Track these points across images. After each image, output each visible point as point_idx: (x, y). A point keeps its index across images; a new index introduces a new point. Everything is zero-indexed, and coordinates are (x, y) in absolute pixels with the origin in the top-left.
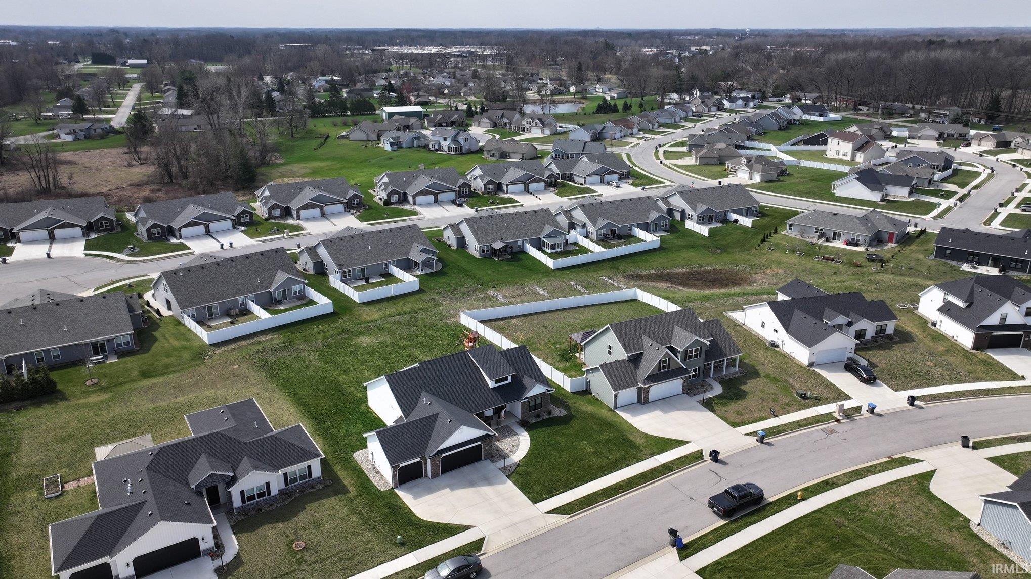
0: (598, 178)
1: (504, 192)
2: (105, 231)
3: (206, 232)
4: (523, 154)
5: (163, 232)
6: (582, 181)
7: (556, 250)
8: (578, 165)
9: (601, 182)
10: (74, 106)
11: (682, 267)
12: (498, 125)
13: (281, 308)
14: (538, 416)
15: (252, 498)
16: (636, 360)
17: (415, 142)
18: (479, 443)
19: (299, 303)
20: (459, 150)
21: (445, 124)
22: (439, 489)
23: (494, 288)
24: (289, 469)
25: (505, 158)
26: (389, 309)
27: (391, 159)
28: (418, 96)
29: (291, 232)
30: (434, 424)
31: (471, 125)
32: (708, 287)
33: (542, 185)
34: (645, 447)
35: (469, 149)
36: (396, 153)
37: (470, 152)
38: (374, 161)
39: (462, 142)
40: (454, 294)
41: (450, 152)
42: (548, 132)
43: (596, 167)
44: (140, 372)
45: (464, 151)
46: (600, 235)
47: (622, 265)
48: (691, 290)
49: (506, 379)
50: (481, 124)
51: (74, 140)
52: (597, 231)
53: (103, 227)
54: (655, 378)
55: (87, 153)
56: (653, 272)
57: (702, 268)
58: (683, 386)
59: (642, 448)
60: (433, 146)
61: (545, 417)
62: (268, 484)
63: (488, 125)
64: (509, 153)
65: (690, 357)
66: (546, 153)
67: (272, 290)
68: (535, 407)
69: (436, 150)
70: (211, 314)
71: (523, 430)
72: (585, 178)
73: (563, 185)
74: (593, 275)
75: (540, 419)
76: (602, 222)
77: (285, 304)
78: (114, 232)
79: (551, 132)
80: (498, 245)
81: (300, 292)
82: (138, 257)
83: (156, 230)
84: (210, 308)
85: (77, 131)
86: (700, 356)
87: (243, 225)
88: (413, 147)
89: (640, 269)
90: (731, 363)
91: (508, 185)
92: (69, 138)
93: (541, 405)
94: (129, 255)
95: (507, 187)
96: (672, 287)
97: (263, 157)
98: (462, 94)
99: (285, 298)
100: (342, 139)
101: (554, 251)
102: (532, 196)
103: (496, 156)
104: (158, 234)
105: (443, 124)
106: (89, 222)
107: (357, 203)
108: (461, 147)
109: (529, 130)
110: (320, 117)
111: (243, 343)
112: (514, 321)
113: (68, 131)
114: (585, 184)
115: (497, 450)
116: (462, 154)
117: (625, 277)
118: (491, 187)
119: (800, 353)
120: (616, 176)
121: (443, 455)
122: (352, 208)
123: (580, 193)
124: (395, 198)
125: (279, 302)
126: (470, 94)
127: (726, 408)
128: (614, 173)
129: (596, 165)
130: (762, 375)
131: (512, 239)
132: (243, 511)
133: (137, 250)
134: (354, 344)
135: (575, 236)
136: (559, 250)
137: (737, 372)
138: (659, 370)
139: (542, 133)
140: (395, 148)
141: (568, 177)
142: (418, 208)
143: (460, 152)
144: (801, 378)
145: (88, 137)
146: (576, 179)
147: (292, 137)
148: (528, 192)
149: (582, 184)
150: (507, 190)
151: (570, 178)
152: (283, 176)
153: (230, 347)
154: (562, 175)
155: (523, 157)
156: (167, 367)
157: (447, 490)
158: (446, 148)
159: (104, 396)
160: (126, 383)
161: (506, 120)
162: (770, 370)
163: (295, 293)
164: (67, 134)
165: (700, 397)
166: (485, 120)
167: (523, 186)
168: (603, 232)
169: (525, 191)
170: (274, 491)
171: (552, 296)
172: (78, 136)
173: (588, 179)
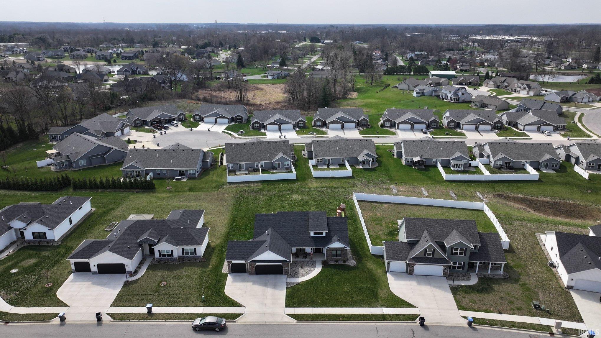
0: (535, 127)
1: (460, 128)
2: (239, 122)
3: (279, 129)
4: (496, 106)
5: (260, 126)
6: (522, 128)
7: (458, 169)
8: (523, 117)
9: (537, 130)
10: (280, 62)
11: (547, 197)
12: (500, 87)
13: (275, 172)
14: (336, 261)
15: (164, 255)
16: (412, 245)
17: (433, 93)
18: (281, 264)
19: (285, 171)
20: (457, 100)
21: (465, 84)
22: (248, 281)
23: (396, 184)
24: (185, 247)
25: (484, 108)
26: (327, 183)
27: (413, 101)
28: (462, 65)
29: (317, 134)
30: (261, 246)
31: (482, 85)
32: (555, 214)
33: (489, 127)
34: (382, 300)
35: (463, 100)
36: (419, 98)
37: (464, 102)
38: (402, 102)
39: (460, 95)
40: (368, 183)
41: (451, 101)
42: (531, 94)
43: (536, 119)
44: (189, 188)
45: (460, 100)
46: (497, 164)
47: (499, 187)
48: (538, 214)
49: (322, 233)
50: (489, 85)
51: (272, 79)
52: (495, 161)
53: (238, 120)
54: (419, 259)
55: (273, 85)
56: (520, 196)
57: (564, 201)
58: (444, 271)
59: (379, 300)
60: (442, 96)
61: (341, 263)
62: (172, 251)
63: (493, 86)
64: (487, 105)
65: (456, 253)
66: (514, 107)
67: (272, 162)
68: (336, 255)
69: (443, 99)
70: (240, 168)
71: (321, 266)
72: (524, 126)
73: (507, 129)
74: (471, 189)
75: (337, 263)
76: (501, 156)
77: (278, 170)
78: (242, 123)
79: (534, 93)
80: (416, 159)
81: (288, 165)
82: (242, 136)
83: (257, 125)
84: (240, 165)
85: (275, 74)
86: (465, 255)
87: (299, 127)
88: (431, 96)
89: (512, 192)
90: (496, 267)
91: (463, 125)
92: (270, 78)
93: (340, 255)
94: (239, 135)
95: (463, 126)
96: (524, 209)
97: (344, 94)
98: (496, 66)
99: (279, 167)
100: (395, 88)
101: (456, 169)
102: (478, 133)
103: (477, 106)
104: (258, 126)
105: (463, 84)
106: (233, 117)
107: (365, 124)
108: (459, 98)
109: (519, 92)
110: (395, 75)
111: (243, 185)
112: (386, 205)
113: (271, 74)
114: (524, 130)
115: (296, 272)
116: (459, 102)
117: (495, 195)
118: (453, 124)
119: (565, 277)
120: (551, 128)
121: (257, 264)
122: (361, 126)
123: (515, 135)
124: (388, 124)
125: (276, 169)
126: (500, 66)
127: (466, 296)
128: (549, 125)
129: (537, 118)
130: (521, 282)
131: (429, 157)
132: (159, 261)
133: (244, 132)
134: (288, 198)
135: (478, 162)
136: (460, 169)
137: (501, 275)
138: (425, 255)
139: (528, 94)
140: (420, 95)
141: (514, 124)
142: (398, 131)
143: (457, 101)
144: (552, 295)
145: (278, 78)
146: (519, 126)
147: (372, 85)
148: (477, 130)
149: (521, 130)
150: (463, 127)
151: (516, 125)
152: (348, 105)
153: (235, 185)
154: (509, 122)
155: (496, 108)
156: (201, 188)
157: (251, 283)
158: (449, 98)
159: (168, 195)
160: (181, 191)
161: (506, 84)
162: (530, 282)
163: (285, 165)
164: (270, 76)
165: (451, 282)
166: (492, 83)
167: (474, 126)
168: (499, 162)
169: (476, 129)
170: (176, 255)
171: (428, 196)
172: (274, 77)
173: (527, 127)
